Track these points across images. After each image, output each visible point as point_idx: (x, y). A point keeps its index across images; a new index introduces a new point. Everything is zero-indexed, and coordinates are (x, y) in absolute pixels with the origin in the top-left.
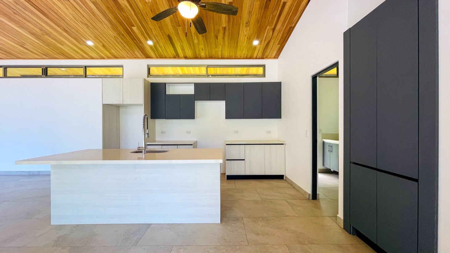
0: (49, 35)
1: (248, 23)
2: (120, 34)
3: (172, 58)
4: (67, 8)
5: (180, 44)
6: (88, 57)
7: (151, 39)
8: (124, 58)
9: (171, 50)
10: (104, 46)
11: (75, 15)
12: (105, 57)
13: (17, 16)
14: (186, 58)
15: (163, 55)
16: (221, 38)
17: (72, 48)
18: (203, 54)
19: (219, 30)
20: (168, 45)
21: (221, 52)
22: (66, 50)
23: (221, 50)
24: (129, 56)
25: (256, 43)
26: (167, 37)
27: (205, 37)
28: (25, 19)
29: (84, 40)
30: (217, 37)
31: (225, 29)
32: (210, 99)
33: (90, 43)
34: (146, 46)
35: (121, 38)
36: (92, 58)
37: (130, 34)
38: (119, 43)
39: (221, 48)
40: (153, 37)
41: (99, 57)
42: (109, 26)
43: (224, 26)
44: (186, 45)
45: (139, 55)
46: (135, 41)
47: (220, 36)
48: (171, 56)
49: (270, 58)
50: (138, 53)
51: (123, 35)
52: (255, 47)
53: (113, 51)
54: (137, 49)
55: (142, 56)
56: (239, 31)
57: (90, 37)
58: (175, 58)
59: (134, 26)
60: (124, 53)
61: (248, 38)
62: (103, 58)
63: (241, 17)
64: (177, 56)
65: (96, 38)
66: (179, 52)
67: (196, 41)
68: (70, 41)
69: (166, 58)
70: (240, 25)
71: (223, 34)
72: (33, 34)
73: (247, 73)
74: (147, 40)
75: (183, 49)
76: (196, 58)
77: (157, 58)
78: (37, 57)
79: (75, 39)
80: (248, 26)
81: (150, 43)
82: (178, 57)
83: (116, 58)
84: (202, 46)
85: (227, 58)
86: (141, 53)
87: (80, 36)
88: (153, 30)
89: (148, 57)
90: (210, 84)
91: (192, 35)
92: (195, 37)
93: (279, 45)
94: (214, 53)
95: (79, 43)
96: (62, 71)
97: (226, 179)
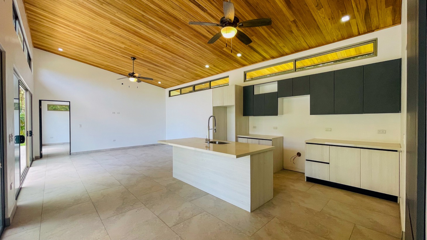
0: (189, 68)
1: (318, 5)
2: (218, 56)
3: (261, 61)
4: (189, 52)
5: (262, 49)
6: (210, 75)
7: (238, 52)
8: (229, 70)
9: (257, 56)
10: (214, 66)
11: (194, 54)
12: (218, 72)
13: (175, 63)
14: (273, 58)
15: (253, 61)
16: (297, 31)
17: (201, 72)
18: (287, 50)
19: (289, 26)
20: (253, 53)
21: (305, 42)
22: (199, 74)
23: (304, 41)
24: (231, 68)
25: (345, 19)
26: (248, 47)
27: (279, 36)
28: (178, 63)
29: (204, 66)
30: (291, 32)
31: (294, 22)
32: (293, 95)
33: (207, 66)
34: (238, 58)
35: (220, 58)
36: (213, 75)
37: (224, 53)
38: (221, 62)
39: (303, 39)
40: (240, 51)
41: (216, 74)
42: (211, 53)
43: (292, 20)
44: (266, 48)
45: (238, 66)
46: (229, 57)
47: (294, 29)
48: (260, 60)
49: (385, 27)
50: (236, 65)
51: (221, 56)
52: (348, 23)
53: (221, 68)
54: (233, 62)
55: (239, 66)
56: (313, 17)
57: (206, 63)
58: (263, 60)
59: (224, 48)
60: (227, 67)
61: (330, 18)
62: (218, 73)
63: (306, 4)
64: (264, 59)
65: (209, 63)
66: (264, 55)
67: (273, 42)
68: (198, 68)
69: (257, 62)
70: (309, 11)
71: (297, 27)
72: (184, 69)
73: (358, 53)
74: (236, 54)
75: (266, 52)
76: (282, 55)
77: (251, 64)
78: (190, 80)
79: (200, 66)
80: (321, 8)
81: (239, 55)
82: (266, 59)
83: (224, 71)
84: (281, 45)
85: (317, 46)
86: (238, 64)
87: (201, 64)
88: (236, 46)
89: (244, 65)
90: (293, 79)
91: (266, 39)
92: (271, 39)
93: (391, 7)
94: (298, 46)
95: (202, 68)
96: (203, 85)
97: (306, 181)
